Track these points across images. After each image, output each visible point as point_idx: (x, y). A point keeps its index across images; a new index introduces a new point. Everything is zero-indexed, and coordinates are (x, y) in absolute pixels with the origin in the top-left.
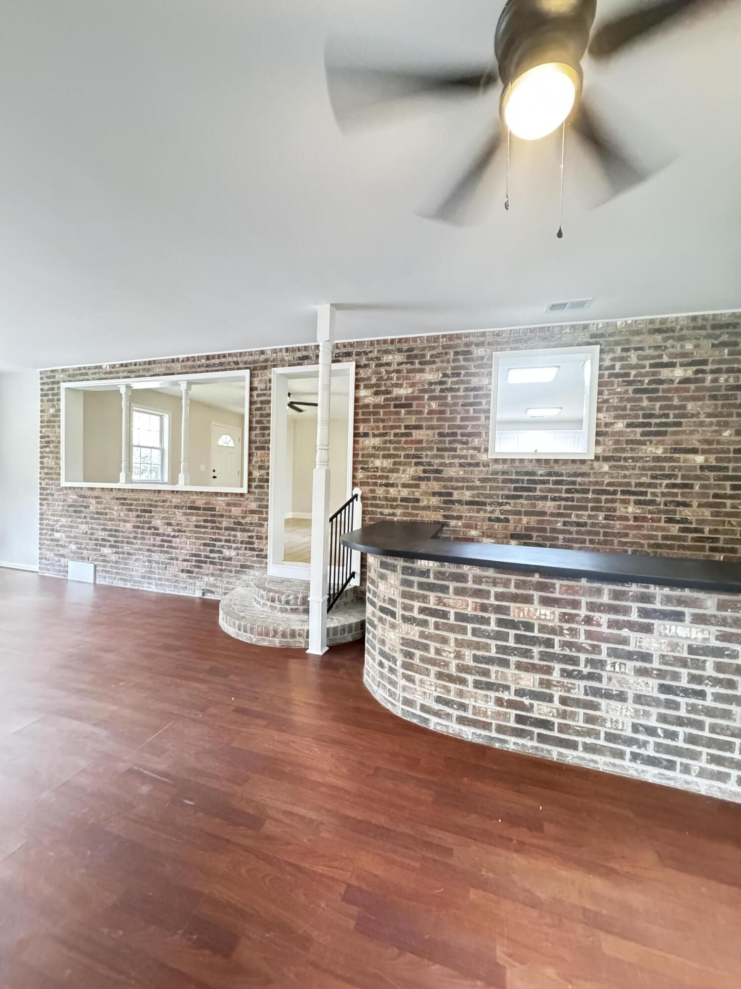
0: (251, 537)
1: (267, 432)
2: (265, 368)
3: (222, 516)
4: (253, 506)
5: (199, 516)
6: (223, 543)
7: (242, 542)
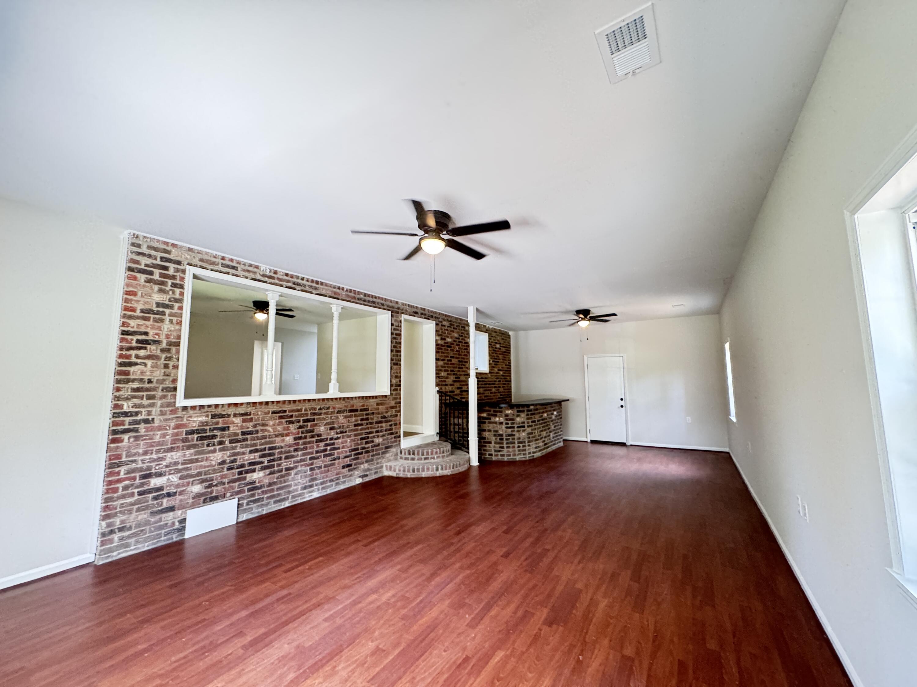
0: (391, 425)
1: (399, 354)
2: (398, 313)
3: (373, 413)
4: (393, 403)
5: (357, 417)
6: (374, 434)
7: (386, 431)
